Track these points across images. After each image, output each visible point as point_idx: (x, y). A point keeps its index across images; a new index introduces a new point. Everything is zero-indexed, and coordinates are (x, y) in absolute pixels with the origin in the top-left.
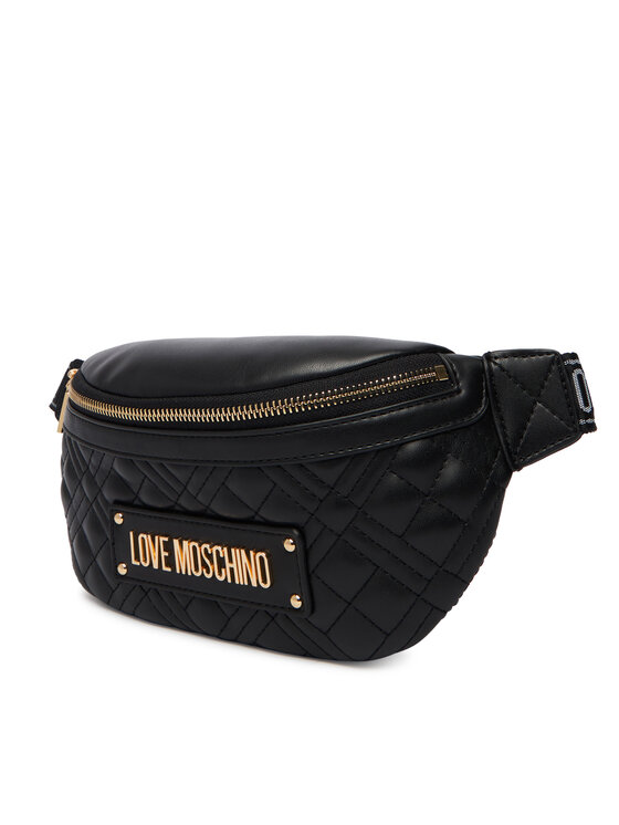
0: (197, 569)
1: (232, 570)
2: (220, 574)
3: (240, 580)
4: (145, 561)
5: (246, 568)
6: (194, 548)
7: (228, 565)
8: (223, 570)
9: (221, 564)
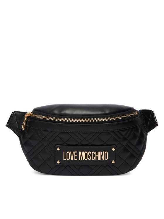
0: (86, 158)
1: (97, 157)
2: (93, 158)
3: (99, 159)
4: (68, 158)
5: (101, 156)
6: (86, 153)
7: (96, 156)
8: (94, 157)
9: (94, 156)
